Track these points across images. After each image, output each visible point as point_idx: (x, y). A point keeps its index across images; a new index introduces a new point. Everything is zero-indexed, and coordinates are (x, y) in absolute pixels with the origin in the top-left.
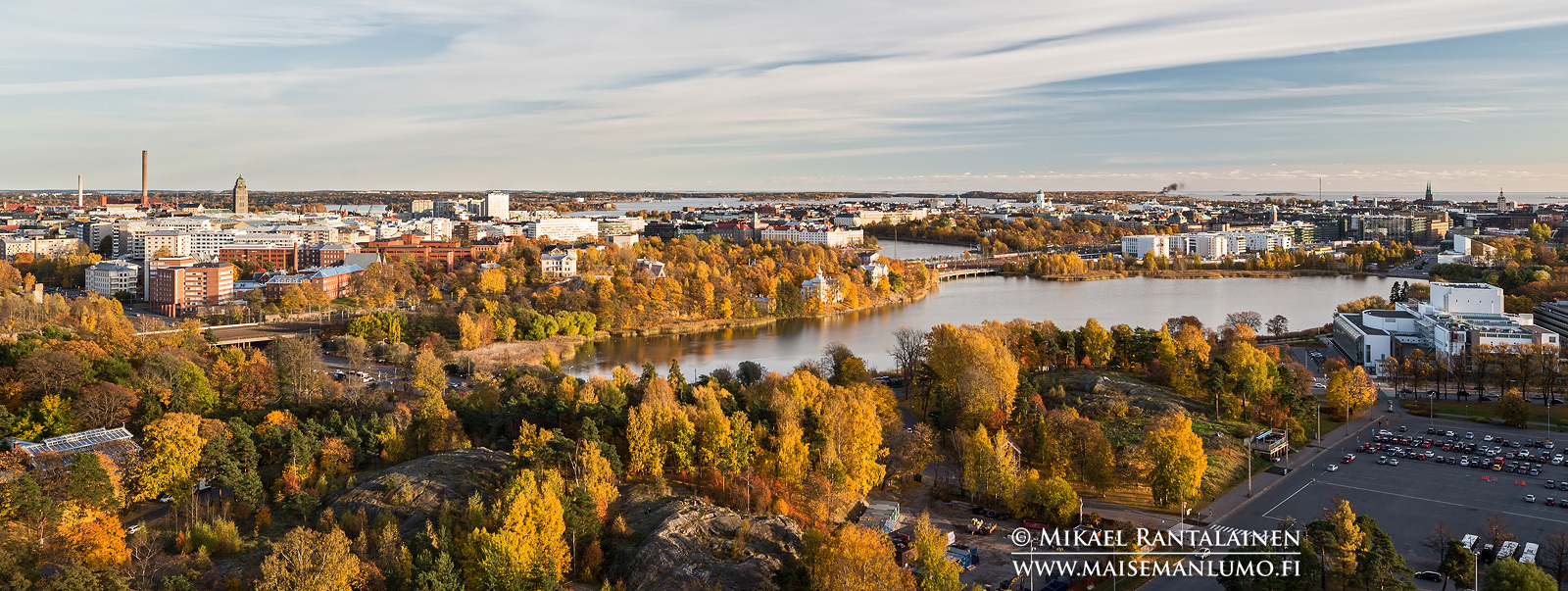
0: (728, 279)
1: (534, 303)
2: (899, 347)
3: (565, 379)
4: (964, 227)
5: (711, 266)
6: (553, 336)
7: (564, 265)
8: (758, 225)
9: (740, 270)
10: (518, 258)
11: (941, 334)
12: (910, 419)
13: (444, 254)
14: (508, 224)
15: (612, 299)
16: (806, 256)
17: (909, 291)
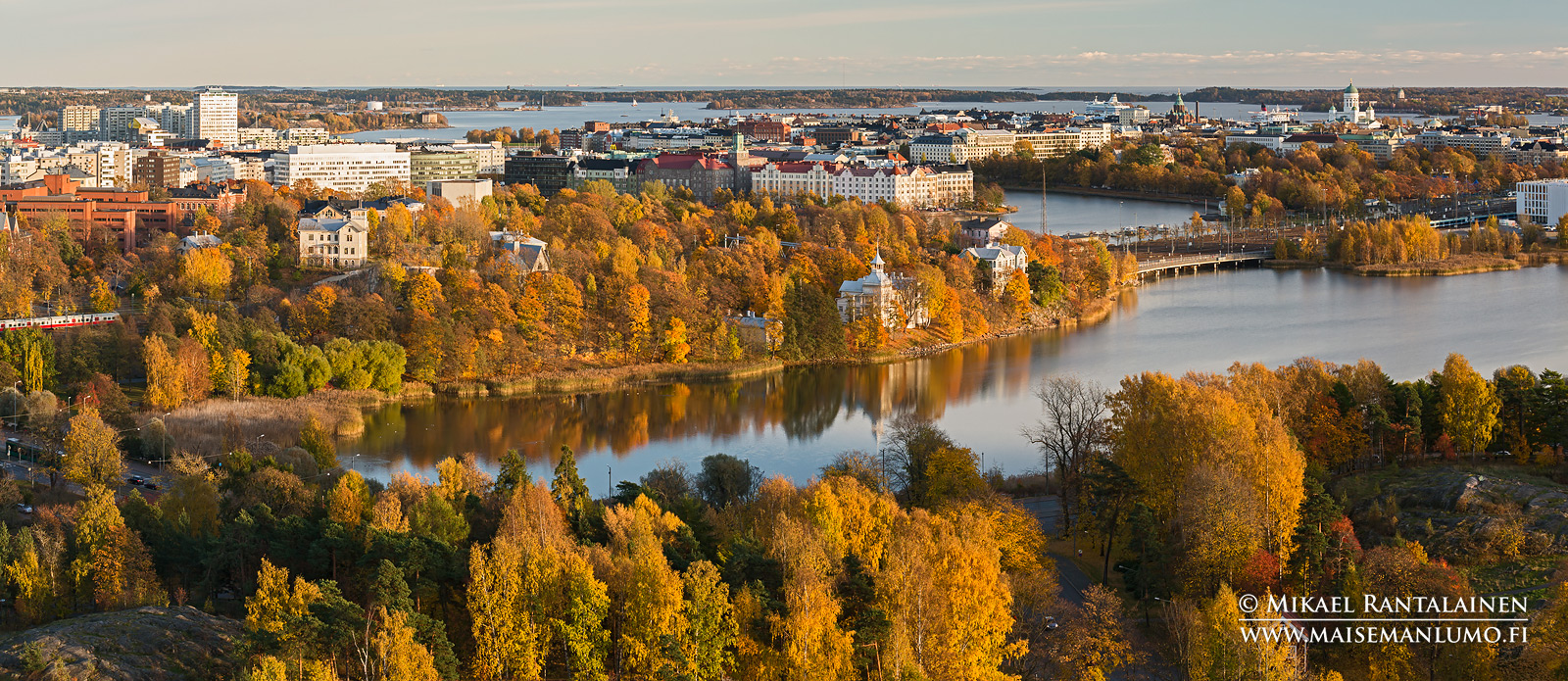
0: (680, 276)
1: (285, 320)
2: (1050, 423)
3: (344, 480)
4: (1191, 164)
5: (644, 249)
6: (321, 389)
7: (343, 242)
8: (744, 159)
9: (706, 257)
10: (255, 227)
11: (1142, 393)
12: (1073, 580)
13: (119, 215)
14: (236, 155)
15: (438, 315)
16: (850, 229)
17: (1074, 303)
